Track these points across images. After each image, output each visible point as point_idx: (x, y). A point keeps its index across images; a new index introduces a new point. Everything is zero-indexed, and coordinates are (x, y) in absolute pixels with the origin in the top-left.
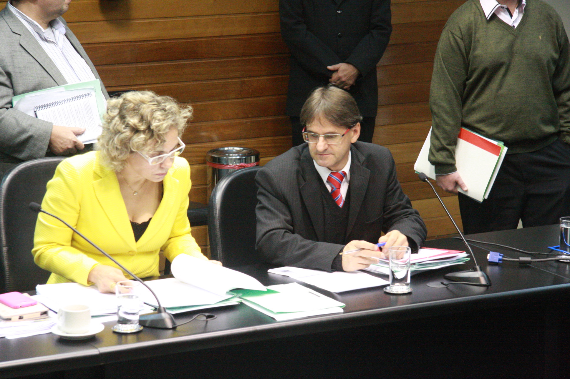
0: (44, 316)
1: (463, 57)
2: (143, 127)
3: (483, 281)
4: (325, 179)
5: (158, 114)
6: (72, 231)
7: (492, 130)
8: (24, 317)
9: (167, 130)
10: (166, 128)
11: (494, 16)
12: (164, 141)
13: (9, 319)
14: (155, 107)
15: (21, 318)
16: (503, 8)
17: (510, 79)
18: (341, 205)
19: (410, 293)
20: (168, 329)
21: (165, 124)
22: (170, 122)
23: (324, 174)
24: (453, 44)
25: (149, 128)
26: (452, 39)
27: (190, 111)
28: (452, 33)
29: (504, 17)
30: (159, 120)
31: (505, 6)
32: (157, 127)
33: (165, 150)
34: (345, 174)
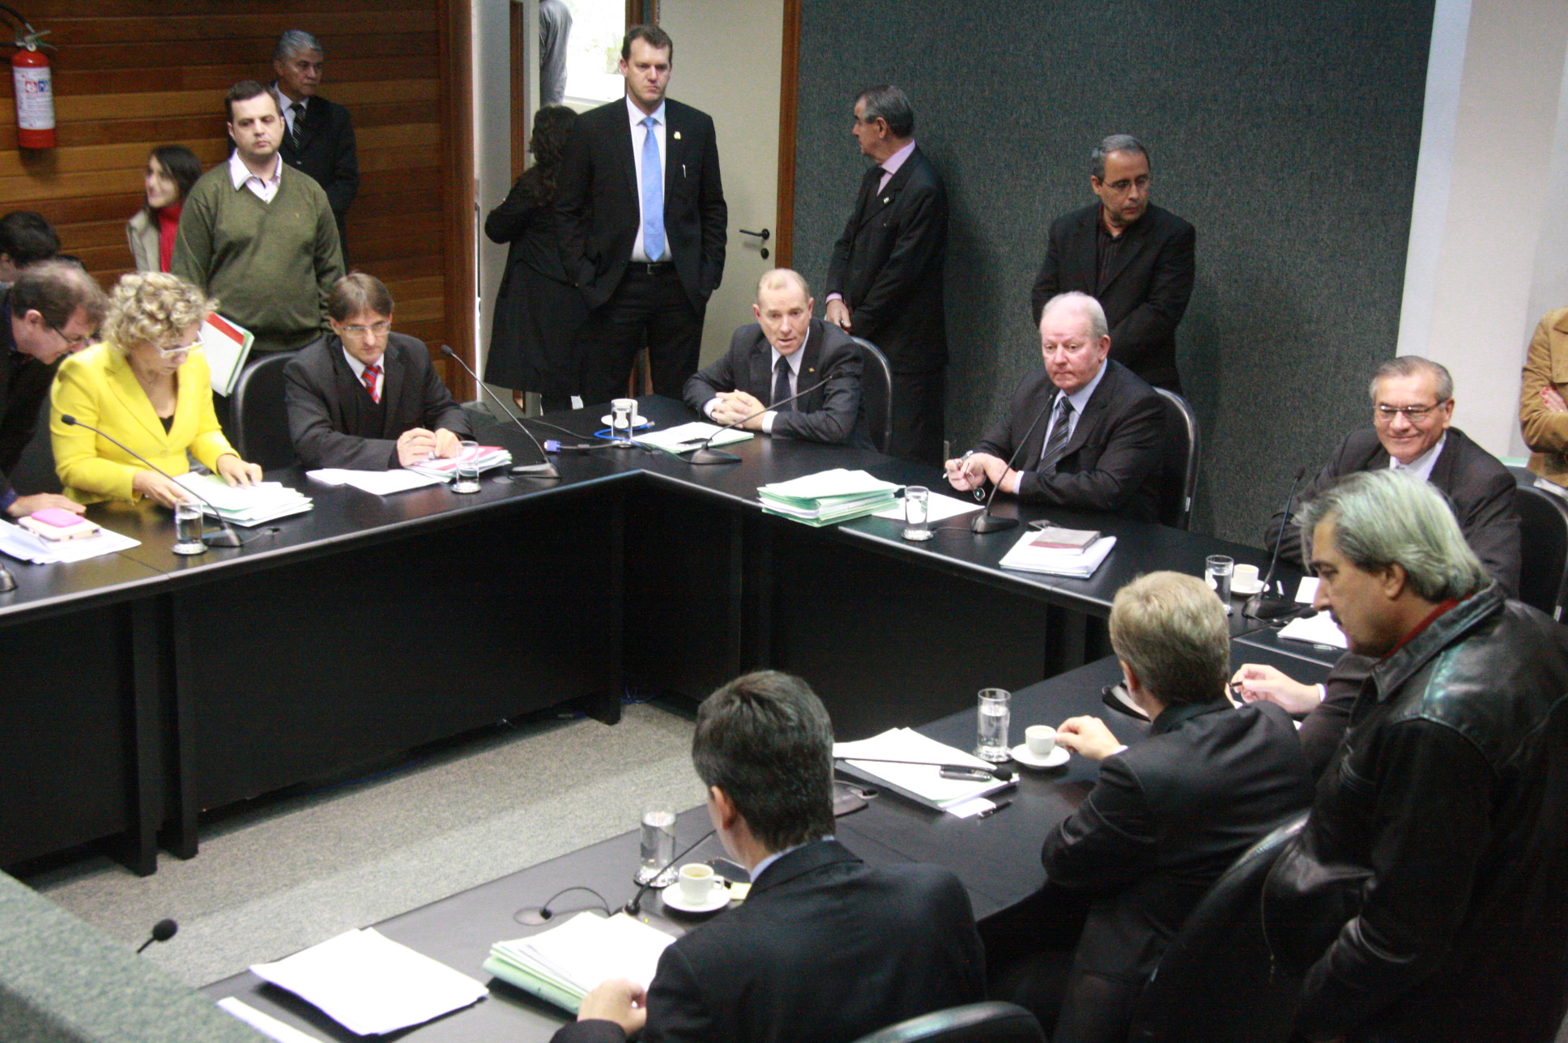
0: (96, 534)
1: (207, 227)
2: (161, 316)
3: (554, 473)
4: (359, 376)
5: (180, 305)
6: (94, 433)
7: (238, 316)
8: (75, 537)
9: (189, 325)
10: (188, 322)
11: (244, 186)
12: (181, 335)
13: (58, 540)
14: (178, 297)
15: (71, 538)
16: (255, 178)
17: (259, 259)
18: (377, 401)
19: (478, 492)
20: (233, 547)
21: (186, 318)
22: (193, 316)
23: (358, 369)
24: (197, 212)
25: (168, 318)
26: (195, 207)
27: (216, 305)
28: (196, 200)
29: (255, 187)
30: (181, 312)
31: (256, 176)
32: (178, 319)
33: (181, 344)
34: (379, 367)
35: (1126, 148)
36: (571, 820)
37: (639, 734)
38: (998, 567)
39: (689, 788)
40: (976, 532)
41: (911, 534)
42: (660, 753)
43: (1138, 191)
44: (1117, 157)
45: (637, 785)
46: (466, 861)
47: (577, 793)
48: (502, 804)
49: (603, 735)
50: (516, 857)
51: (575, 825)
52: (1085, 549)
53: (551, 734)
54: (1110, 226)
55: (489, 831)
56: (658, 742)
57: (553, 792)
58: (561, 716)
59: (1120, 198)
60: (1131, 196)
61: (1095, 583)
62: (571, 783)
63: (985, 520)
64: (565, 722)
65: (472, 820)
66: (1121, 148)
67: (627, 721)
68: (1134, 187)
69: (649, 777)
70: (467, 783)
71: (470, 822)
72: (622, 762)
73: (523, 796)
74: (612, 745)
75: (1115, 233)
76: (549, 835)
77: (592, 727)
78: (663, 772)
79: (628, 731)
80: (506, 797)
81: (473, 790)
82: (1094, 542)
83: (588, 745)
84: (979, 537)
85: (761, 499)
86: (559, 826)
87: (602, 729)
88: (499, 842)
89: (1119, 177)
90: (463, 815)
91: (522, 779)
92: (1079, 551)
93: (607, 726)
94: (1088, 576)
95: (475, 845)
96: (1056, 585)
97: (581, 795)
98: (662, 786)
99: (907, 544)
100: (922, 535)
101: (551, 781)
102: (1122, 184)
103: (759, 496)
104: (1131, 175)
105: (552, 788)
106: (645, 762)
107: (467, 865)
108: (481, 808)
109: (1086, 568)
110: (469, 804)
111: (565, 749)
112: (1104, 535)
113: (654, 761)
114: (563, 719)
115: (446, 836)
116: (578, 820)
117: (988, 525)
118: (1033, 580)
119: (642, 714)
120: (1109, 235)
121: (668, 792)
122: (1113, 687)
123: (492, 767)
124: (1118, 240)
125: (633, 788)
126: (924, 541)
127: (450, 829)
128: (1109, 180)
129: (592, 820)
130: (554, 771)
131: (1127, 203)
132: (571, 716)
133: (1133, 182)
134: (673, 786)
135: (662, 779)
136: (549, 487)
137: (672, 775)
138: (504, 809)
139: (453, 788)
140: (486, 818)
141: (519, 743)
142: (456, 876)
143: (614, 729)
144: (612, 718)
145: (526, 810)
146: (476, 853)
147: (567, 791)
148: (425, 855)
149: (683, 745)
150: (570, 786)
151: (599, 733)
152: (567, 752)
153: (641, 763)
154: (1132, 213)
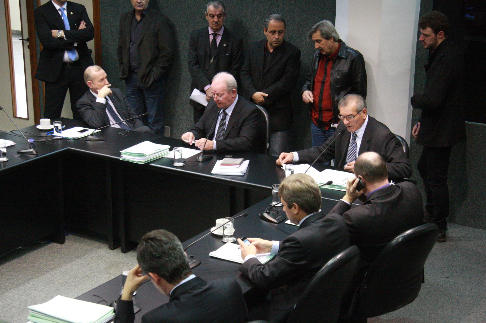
35: (277, 19)
36: (57, 281)
37: (74, 246)
38: (211, 174)
39: (98, 265)
40: (199, 162)
41: (176, 164)
42: (83, 253)
43: (278, 36)
44: (273, 23)
45: (78, 265)
46: (20, 300)
47: (56, 271)
48: (28, 278)
49: (60, 248)
50: (39, 296)
51: (59, 282)
52: (240, 165)
53: (40, 250)
54: (269, 48)
55: (26, 288)
56: (81, 249)
57: (46, 271)
58: (42, 243)
59: (272, 37)
60: (275, 37)
61: (245, 177)
62: (52, 267)
63: (202, 157)
64: (44, 245)
65: (18, 285)
66: (275, 19)
67: (67, 243)
68: (277, 34)
69: (82, 262)
70: (12, 271)
71: (17, 286)
72: (70, 258)
73: (35, 274)
74: (65, 252)
75: (271, 51)
76: (50, 287)
77: (55, 246)
78: (87, 259)
79: (69, 246)
80: (29, 275)
81: (15, 274)
82: (242, 162)
83: (55, 253)
84: (200, 164)
85: (122, 155)
86: (52, 284)
87: (59, 246)
88: (31, 292)
89: (272, 29)
90: (14, 283)
91: (33, 268)
92: (238, 166)
93: (60, 245)
94: (243, 175)
95: (22, 294)
96: (233, 179)
97: (57, 271)
98: (87, 265)
99: (176, 168)
100: (181, 164)
101: (45, 267)
102: (274, 32)
103: (121, 154)
104: (277, 29)
105: (46, 270)
106: (79, 257)
107: (21, 302)
108: (20, 280)
109: (242, 172)
110: (15, 279)
111: (46, 255)
112: (245, 159)
113: (82, 256)
114: (43, 244)
115: (9, 292)
116: (59, 281)
117: (203, 159)
118: (223, 177)
119: (73, 239)
120: (269, 52)
121: (91, 267)
122: (263, 213)
123: (20, 265)
124: (272, 53)
125: (77, 267)
126: (181, 166)
127: (11, 289)
128: (269, 30)
129: (65, 280)
130: (45, 264)
131: (274, 39)
132: (45, 242)
133: (277, 32)
134: (92, 264)
135: (87, 262)
136: (33, 158)
137: (91, 260)
138: (29, 280)
139: (7, 274)
140: (23, 284)
141: (28, 254)
142: (18, 306)
143: (63, 246)
144: (62, 242)
145: (38, 279)
146: (23, 297)
147: (52, 270)
148: (3, 300)
149: (92, 249)
150: (53, 268)
151: (58, 248)
152: (48, 256)
153: (78, 257)
154: (276, 44)
